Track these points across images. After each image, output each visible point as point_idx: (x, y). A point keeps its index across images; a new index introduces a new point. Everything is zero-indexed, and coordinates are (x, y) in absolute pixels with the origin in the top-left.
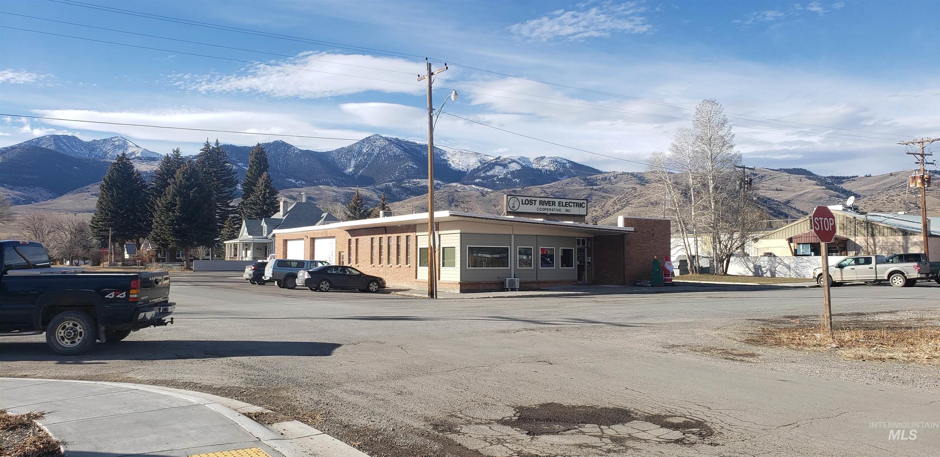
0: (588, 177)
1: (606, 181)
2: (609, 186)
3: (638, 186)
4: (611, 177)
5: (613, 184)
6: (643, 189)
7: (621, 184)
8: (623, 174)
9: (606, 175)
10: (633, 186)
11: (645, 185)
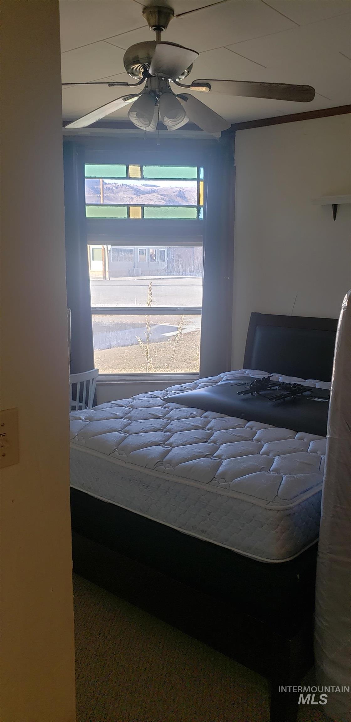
0: (95, 187)
1: (110, 191)
2: (112, 195)
3: (134, 196)
4: (114, 187)
5: (115, 193)
6: (138, 199)
7: (121, 194)
8: (122, 186)
9: (109, 186)
10: (131, 196)
11: (139, 196)
